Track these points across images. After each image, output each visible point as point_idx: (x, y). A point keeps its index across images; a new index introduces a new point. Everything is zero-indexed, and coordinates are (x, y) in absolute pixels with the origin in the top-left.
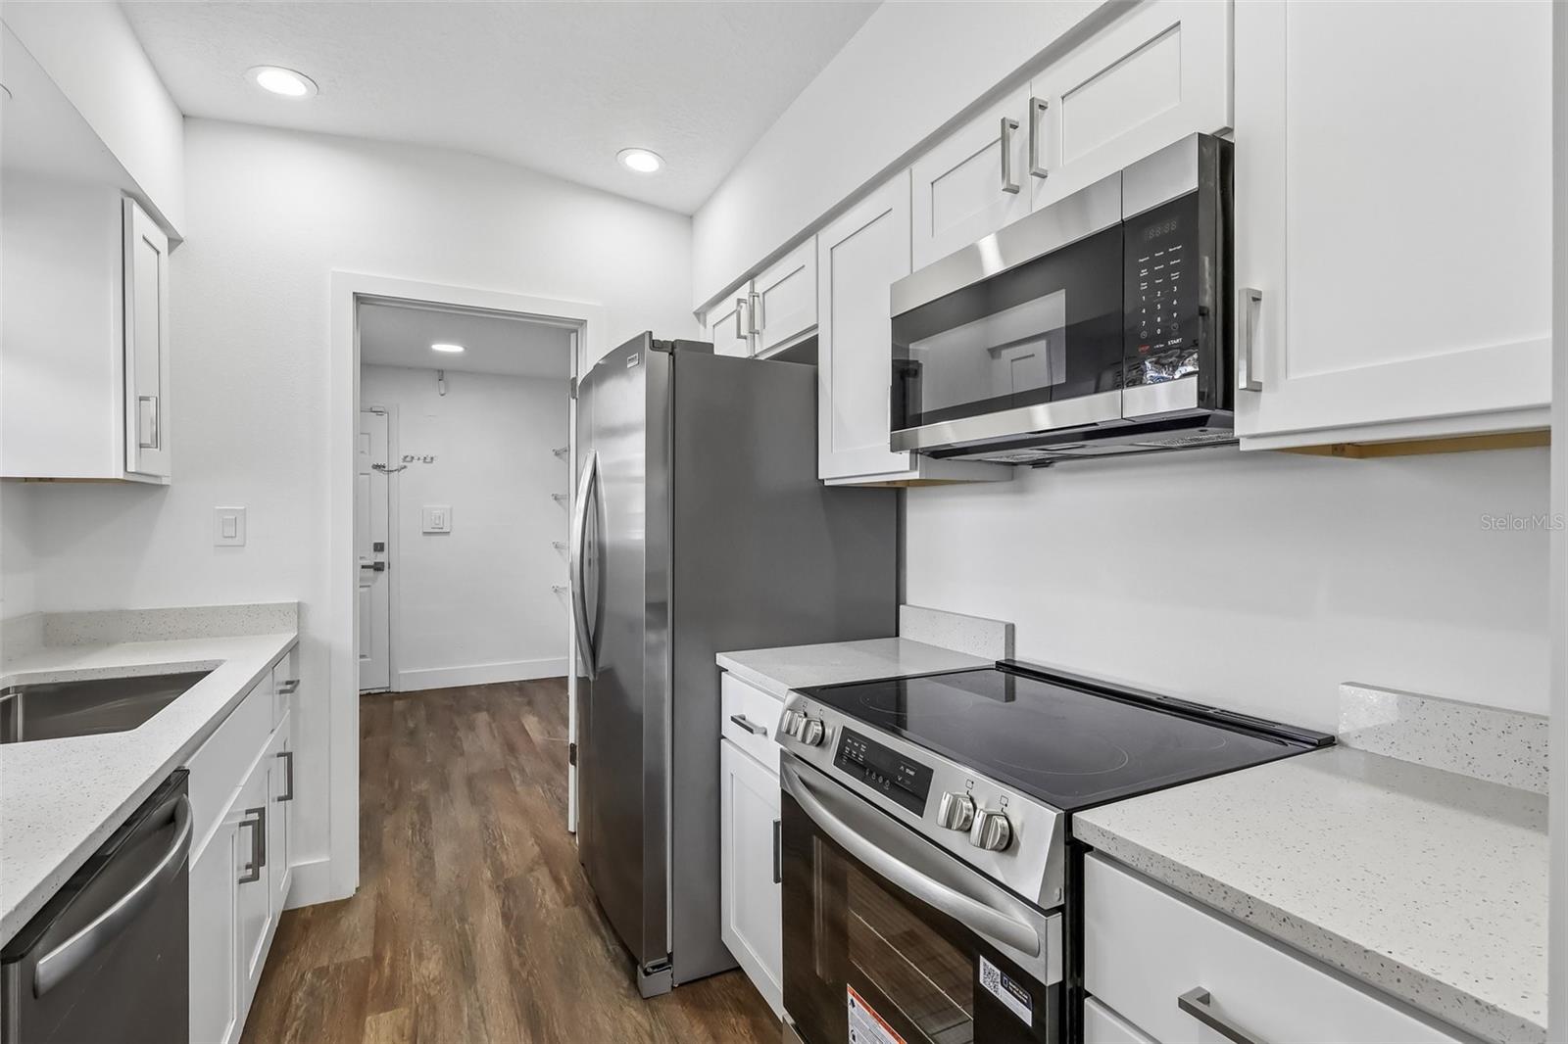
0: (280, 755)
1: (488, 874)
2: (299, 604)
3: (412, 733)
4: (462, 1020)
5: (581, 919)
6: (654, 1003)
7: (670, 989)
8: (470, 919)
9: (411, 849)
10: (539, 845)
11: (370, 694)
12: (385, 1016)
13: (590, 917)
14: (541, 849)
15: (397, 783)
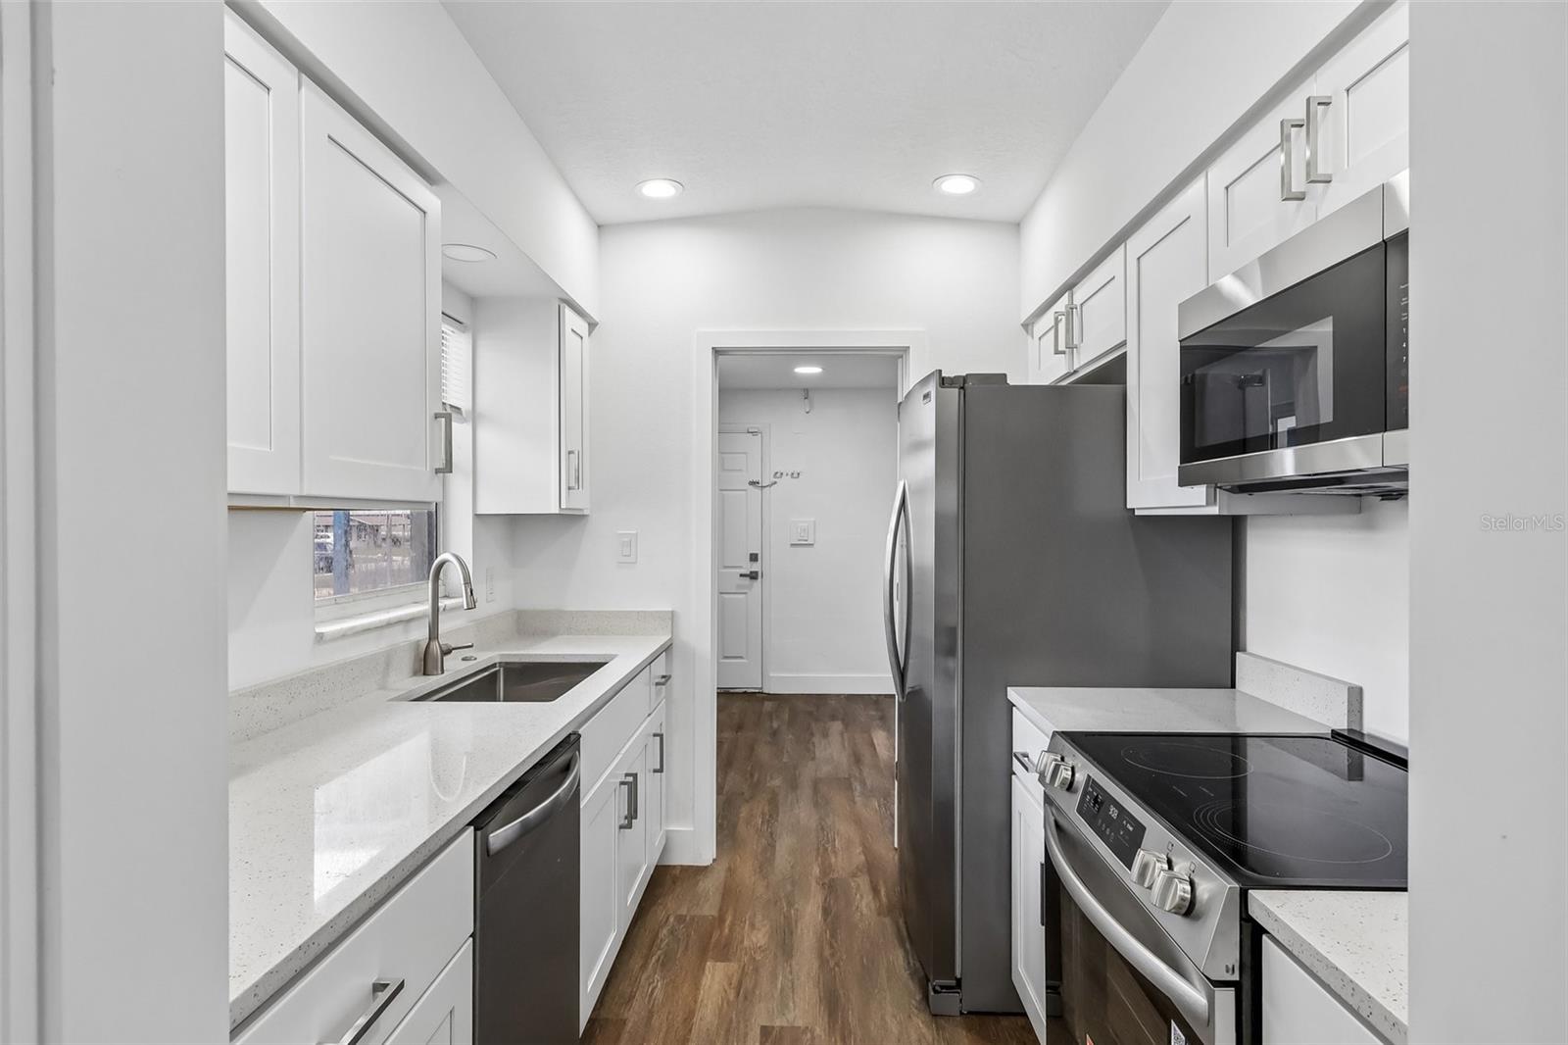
0: (655, 735)
1: (816, 871)
2: (672, 612)
3: (775, 733)
4: (776, 985)
5: (890, 929)
6: (942, 1021)
7: (958, 1014)
8: (796, 906)
9: (759, 836)
10: (865, 855)
11: (745, 693)
12: (720, 965)
13: (899, 930)
14: (866, 859)
15: (756, 776)
